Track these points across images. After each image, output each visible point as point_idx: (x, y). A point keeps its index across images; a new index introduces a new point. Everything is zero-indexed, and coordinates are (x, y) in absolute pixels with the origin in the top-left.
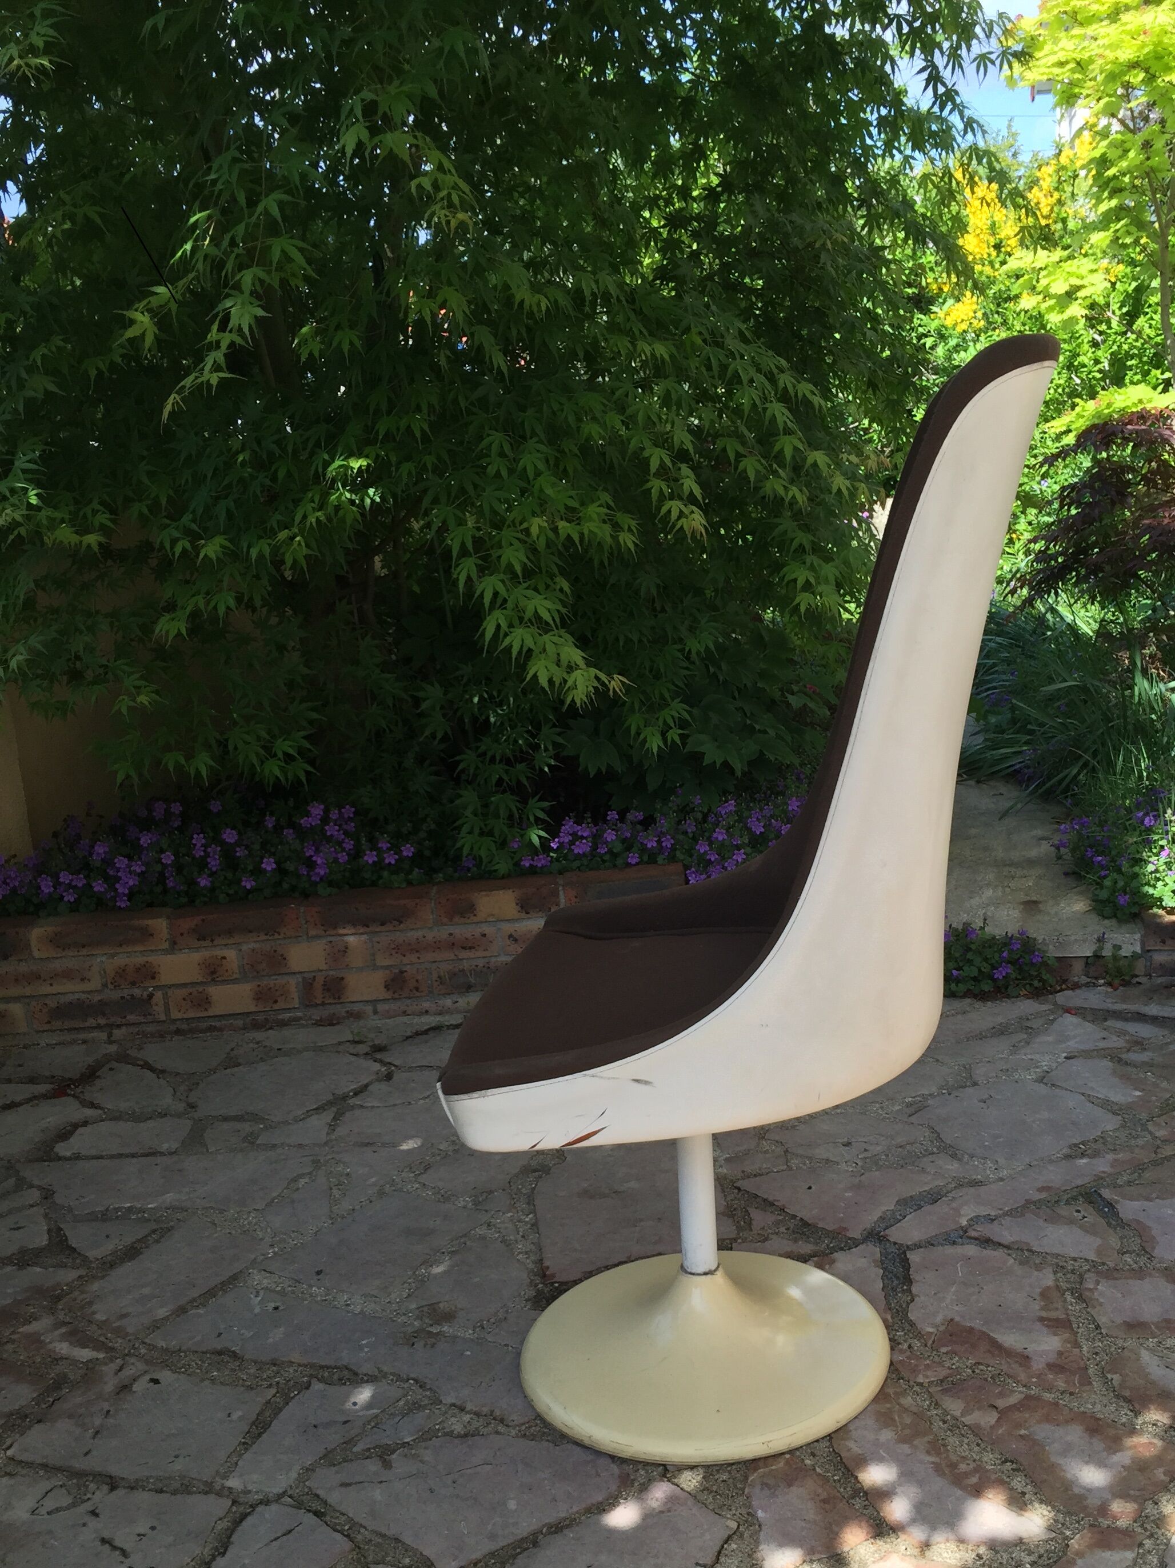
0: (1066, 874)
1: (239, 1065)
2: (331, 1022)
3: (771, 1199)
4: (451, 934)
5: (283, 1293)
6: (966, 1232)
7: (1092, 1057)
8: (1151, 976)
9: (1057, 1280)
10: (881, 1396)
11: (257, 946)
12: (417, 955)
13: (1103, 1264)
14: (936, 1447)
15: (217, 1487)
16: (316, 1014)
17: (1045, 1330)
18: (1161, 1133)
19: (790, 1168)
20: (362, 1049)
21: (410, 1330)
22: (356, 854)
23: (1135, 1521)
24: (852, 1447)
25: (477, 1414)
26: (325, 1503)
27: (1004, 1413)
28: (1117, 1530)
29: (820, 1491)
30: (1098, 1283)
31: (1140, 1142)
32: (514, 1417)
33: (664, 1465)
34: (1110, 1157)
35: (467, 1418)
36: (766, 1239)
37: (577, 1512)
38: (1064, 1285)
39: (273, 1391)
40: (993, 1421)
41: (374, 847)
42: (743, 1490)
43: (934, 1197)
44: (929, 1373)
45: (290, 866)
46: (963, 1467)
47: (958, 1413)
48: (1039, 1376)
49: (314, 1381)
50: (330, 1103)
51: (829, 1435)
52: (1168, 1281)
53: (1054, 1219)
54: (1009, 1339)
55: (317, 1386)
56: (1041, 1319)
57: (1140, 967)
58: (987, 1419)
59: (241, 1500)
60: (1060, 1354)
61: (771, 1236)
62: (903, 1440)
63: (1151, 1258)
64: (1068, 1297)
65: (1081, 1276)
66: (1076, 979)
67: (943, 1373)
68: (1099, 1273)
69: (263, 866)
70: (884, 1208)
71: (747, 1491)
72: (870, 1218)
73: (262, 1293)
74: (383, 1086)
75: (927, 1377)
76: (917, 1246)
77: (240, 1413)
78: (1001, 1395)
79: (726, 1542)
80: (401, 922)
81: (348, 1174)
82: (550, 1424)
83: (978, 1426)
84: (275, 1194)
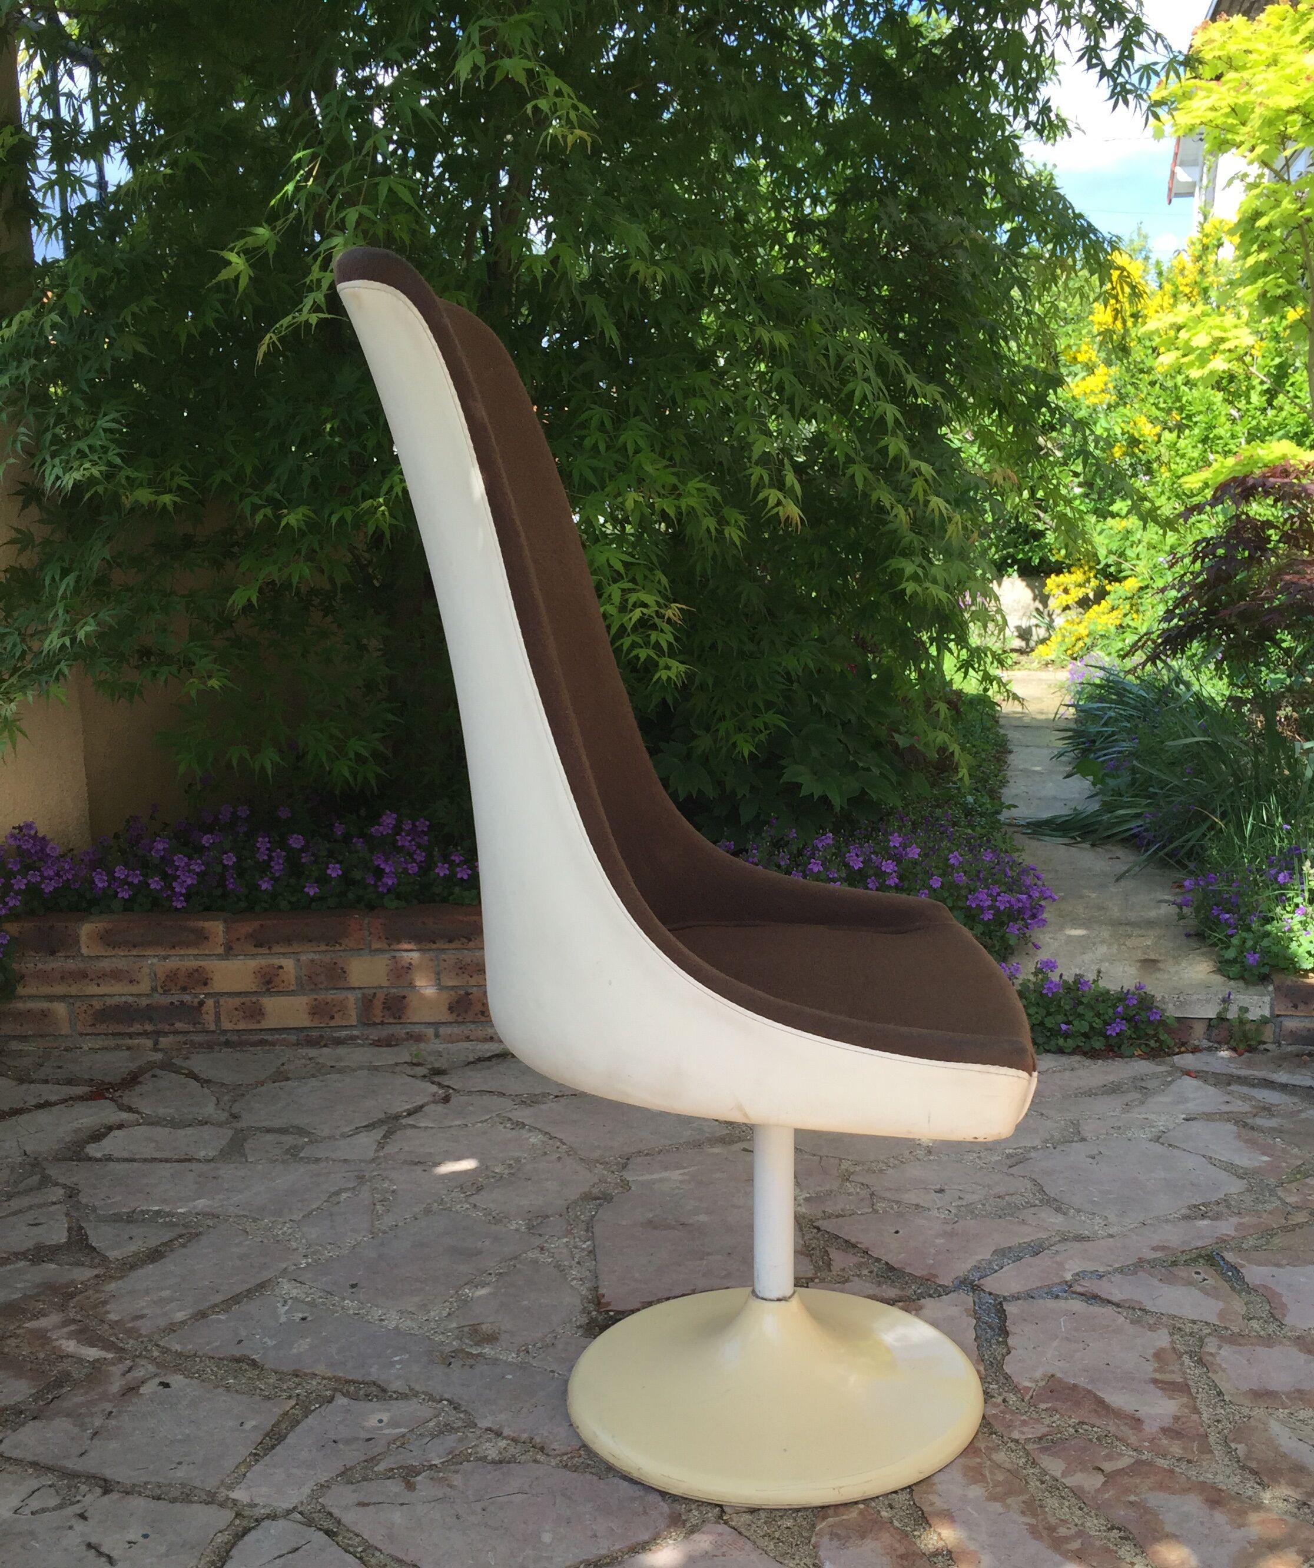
0: (1188, 935)
2: (390, 1043)
3: (854, 1241)
5: (312, 1304)
6: (1071, 1286)
7: (1213, 1120)
8: (1280, 1044)
9: (1173, 1342)
10: (970, 1450)
13: (1226, 1328)
14: (1032, 1507)
15: (221, 1498)
16: (374, 1033)
17: (1159, 1393)
18: (1292, 1199)
19: (876, 1212)
20: (420, 1071)
21: (448, 1349)
24: (932, 1500)
25: (515, 1440)
26: (339, 1521)
27: (1110, 1478)
29: (900, 1546)
30: (1220, 1347)
31: (1268, 1207)
32: (556, 1446)
33: (721, 1506)
34: (1235, 1220)
35: (503, 1443)
36: (848, 1280)
37: (619, 1550)
38: (1181, 1348)
39: (292, 1402)
40: (1099, 1485)
42: (810, 1539)
43: (1034, 1249)
44: (1025, 1429)
46: (1063, 1531)
47: (1058, 1474)
48: (1152, 1441)
49: (338, 1395)
50: (379, 1123)
51: (910, 1487)
52: (1300, 1351)
53: (1169, 1280)
54: (1117, 1399)
55: (341, 1401)
56: (1155, 1381)
57: (1268, 1030)
58: (1091, 1482)
59: (246, 1513)
60: (1177, 1418)
61: (852, 1278)
62: (995, 1498)
63: (1282, 1326)
64: (1186, 1359)
65: (1201, 1339)
66: (1197, 1042)
67: (1043, 1430)
68: (1222, 1338)
70: (979, 1257)
71: (814, 1540)
72: (963, 1267)
73: (290, 1302)
74: (440, 1108)
75: (1023, 1433)
76: (1016, 1298)
77: (254, 1423)
78: (1109, 1458)
81: (393, 1191)
82: (597, 1456)
83: (1081, 1488)
84: (313, 1206)
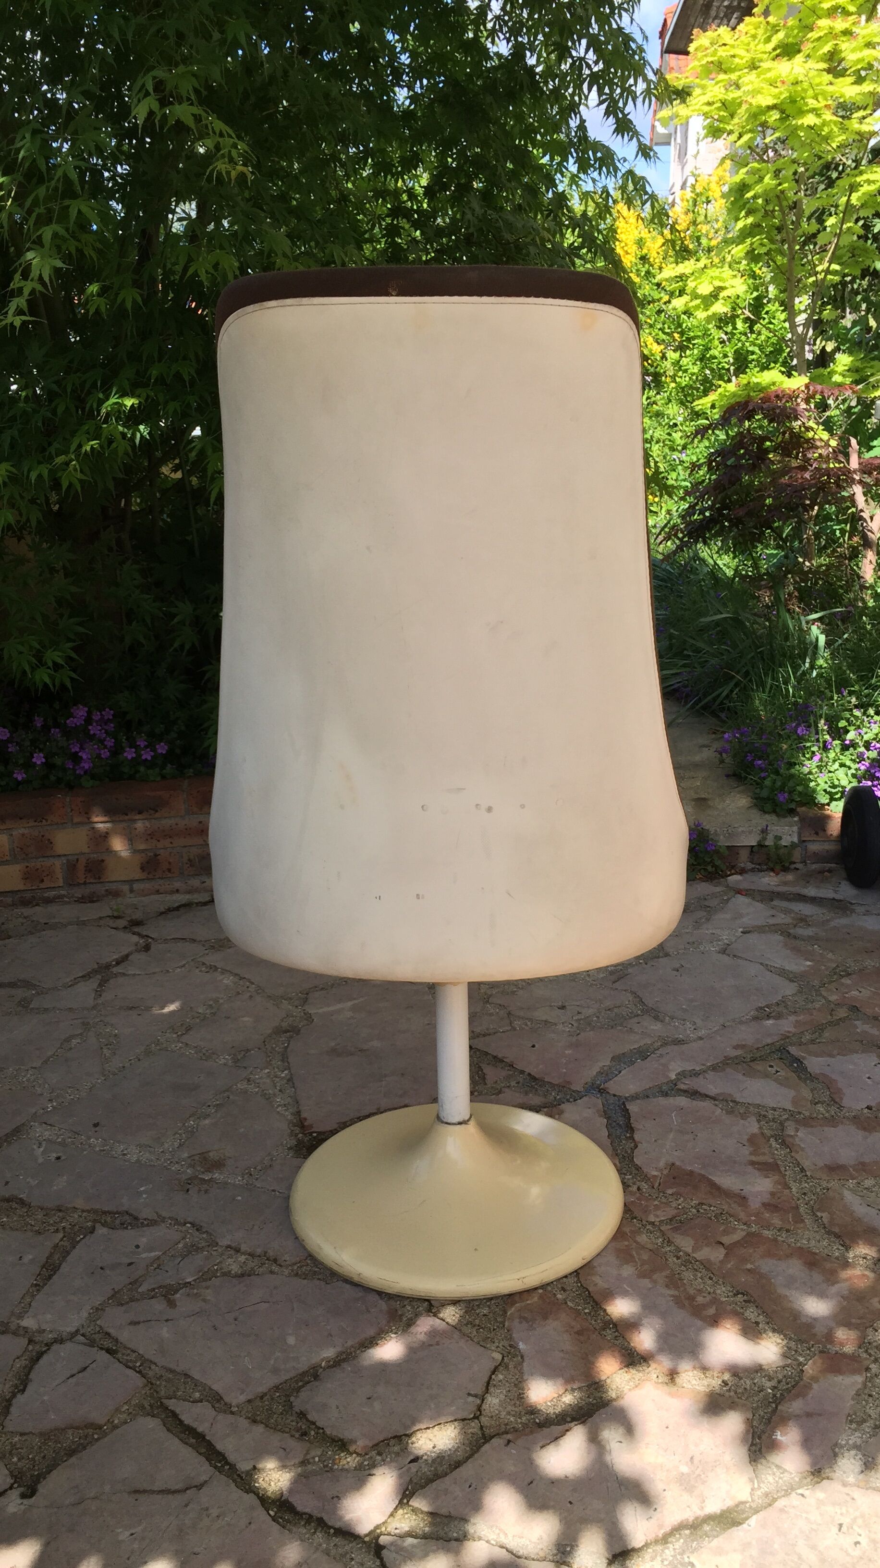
0: (728, 776)
1: (9, 937)
2: (91, 899)
3: (500, 1056)
4: (200, 822)
5: (63, 1144)
6: (676, 1085)
7: (764, 932)
8: (805, 862)
9: (760, 1128)
10: (619, 1235)
11: (26, 831)
12: (169, 840)
13: (800, 1113)
14: (674, 1281)
15: (13, 1327)
16: (78, 893)
17: (757, 1173)
18: (833, 998)
19: (515, 1029)
20: (121, 923)
21: (184, 1177)
22: (116, 751)
23: (860, 1348)
24: (598, 1282)
25: (252, 1255)
26: (117, 1340)
27: (730, 1249)
28: (844, 1355)
29: (573, 1323)
30: (797, 1130)
31: (817, 1005)
32: (287, 1257)
33: (428, 1301)
34: (792, 1018)
35: (242, 1258)
36: (500, 1092)
37: (352, 1346)
38: (768, 1133)
39: (60, 1235)
40: (721, 1257)
41: (133, 745)
42: (503, 1323)
43: (643, 1054)
44: (659, 1213)
45: (58, 761)
46: (700, 1299)
47: (689, 1250)
48: (757, 1215)
49: (98, 1225)
50: (95, 972)
51: (576, 1271)
52: (858, 1128)
53: (751, 1073)
54: (727, 1181)
55: (101, 1231)
56: (753, 1163)
57: (797, 855)
58: (716, 1255)
59: (37, 1339)
60: (773, 1194)
61: (503, 1089)
62: (642, 1275)
63: (841, 1107)
64: (772, 1141)
65: (782, 1124)
66: (742, 865)
67: (672, 1212)
68: (797, 1121)
69: (34, 760)
70: (601, 1064)
71: (507, 1324)
72: (590, 1073)
73: (44, 1144)
74: (143, 956)
75: (657, 1216)
76: (635, 1097)
77: (31, 1257)
78: (726, 1232)
79: (493, 1373)
80: (157, 811)
81: (116, 1035)
82: (322, 1263)
83: (709, 1261)
84: (50, 1053)
